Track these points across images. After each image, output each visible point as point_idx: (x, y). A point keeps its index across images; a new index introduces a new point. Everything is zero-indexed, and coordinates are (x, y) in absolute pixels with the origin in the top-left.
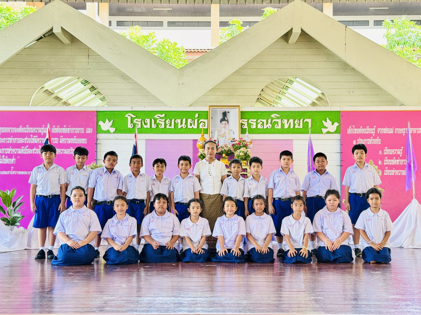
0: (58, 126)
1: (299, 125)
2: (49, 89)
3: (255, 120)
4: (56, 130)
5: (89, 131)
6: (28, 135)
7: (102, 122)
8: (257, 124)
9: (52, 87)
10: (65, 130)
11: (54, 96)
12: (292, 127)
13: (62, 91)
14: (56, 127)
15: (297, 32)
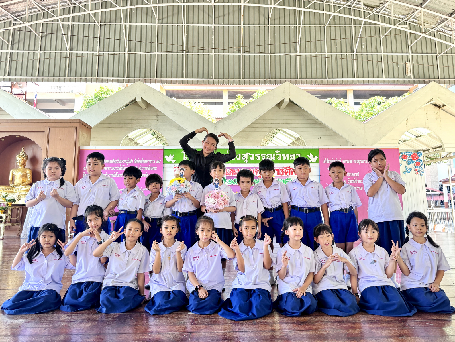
0: (138, 159)
1: (293, 158)
2: (132, 138)
3: (265, 155)
4: (137, 161)
5: (159, 162)
6: (118, 165)
7: (167, 156)
8: (266, 157)
9: (134, 136)
10: (143, 162)
11: (134, 142)
12: (288, 159)
13: (139, 139)
14: (137, 160)
15: (287, 100)
